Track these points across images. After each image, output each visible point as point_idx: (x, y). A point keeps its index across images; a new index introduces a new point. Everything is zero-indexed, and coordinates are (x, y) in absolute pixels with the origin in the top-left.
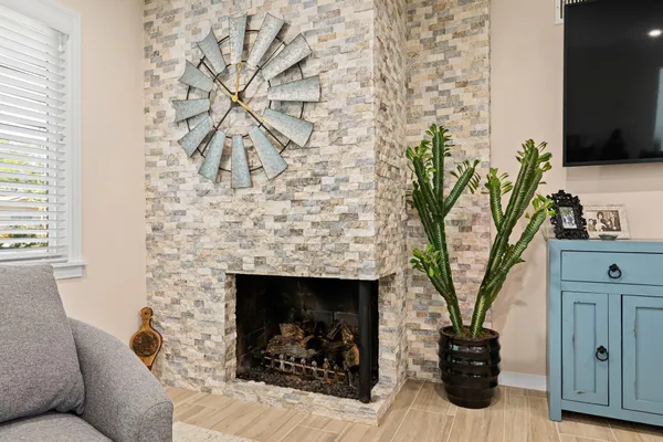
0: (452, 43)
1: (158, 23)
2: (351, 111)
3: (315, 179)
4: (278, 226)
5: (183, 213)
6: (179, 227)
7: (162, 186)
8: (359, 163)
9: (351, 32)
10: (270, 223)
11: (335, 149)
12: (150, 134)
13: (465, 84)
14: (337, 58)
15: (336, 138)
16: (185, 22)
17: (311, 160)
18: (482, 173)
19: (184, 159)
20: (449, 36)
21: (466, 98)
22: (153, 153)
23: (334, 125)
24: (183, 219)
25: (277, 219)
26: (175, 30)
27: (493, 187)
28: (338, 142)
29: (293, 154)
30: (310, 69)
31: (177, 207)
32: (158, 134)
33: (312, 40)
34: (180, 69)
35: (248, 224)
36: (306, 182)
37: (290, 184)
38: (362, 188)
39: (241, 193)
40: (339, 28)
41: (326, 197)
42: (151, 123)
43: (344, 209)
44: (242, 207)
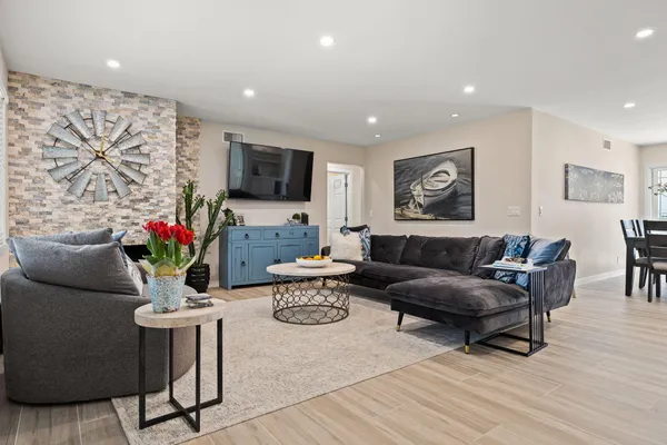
0: (185, 140)
1: (22, 91)
2: (165, 172)
3: (146, 199)
4: (124, 221)
5: (50, 213)
6: (44, 221)
7: (27, 196)
8: (169, 195)
9: (166, 139)
10: (119, 220)
11: (156, 187)
12: (12, 161)
13: (190, 160)
14: (158, 147)
15: (158, 182)
16: (51, 99)
17: (144, 190)
18: (207, 199)
19: (50, 181)
20: (183, 137)
21: (191, 165)
22: (16, 173)
23: (157, 177)
24: (48, 217)
25: (124, 218)
26: (41, 101)
27: (210, 205)
28: (159, 184)
29: (133, 187)
30: (145, 149)
31: (42, 209)
32: (24, 162)
33: (145, 136)
34: (46, 126)
35: (104, 220)
36: (141, 200)
37: (132, 201)
38: (170, 206)
39: (98, 204)
40: (158, 134)
41: (152, 208)
42: (16, 154)
43: (162, 214)
44: (100, 211)
